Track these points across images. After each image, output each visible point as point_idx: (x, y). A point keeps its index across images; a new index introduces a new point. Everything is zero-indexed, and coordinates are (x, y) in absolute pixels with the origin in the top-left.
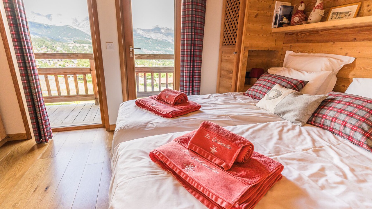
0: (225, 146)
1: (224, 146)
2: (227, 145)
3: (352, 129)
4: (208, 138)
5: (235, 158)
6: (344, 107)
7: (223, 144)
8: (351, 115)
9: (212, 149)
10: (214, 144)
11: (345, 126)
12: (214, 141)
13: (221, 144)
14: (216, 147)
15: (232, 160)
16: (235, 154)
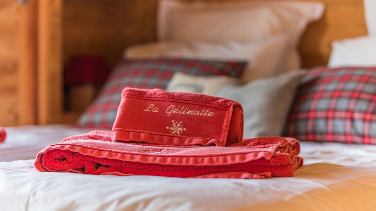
0: (198, 114)
1: (196, 113)
2: (203, 111)
3: (364, 120)
4: (156, 111)
5: (227, 127)
6: (341, 86)
7: (194, 112)
8: (356, 96)
9: (172, 129)
10: (174, 117)
11: (352, 119)
12: (170, 113)
13: (188, 113)
14: (181, 122)
15: (223, 131)
16: (226, 120)
